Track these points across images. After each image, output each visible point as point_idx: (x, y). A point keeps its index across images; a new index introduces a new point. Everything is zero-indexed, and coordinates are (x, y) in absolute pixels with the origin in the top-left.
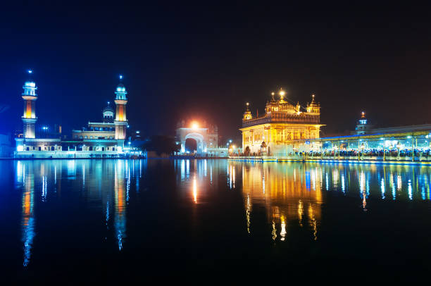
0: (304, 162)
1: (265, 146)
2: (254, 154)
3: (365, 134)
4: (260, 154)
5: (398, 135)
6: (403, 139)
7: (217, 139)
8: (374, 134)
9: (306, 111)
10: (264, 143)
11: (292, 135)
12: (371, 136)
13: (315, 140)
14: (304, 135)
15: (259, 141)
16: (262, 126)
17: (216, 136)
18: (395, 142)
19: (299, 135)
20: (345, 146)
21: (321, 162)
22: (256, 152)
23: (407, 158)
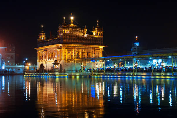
0: (90, 77)
1: (58, 64)
2: (46, 71)
3: (138, 54)
4: (53, 70)
5: (162, 55)
6: (165, 59)
7: (14, 57)
8: (144, 54)
9: (92, 34)
10: (56, 61)
11: (80, 54)
12: (143, 56)
13: (99, 59)
14: (90, 54)
15: (52, 60)
16: (55, 46)
17: (13, 54)
18: (160, 61)
19: (86, 54)
20: (123, 64)
21: (104, 77)
22: (50, 68)
23: (168, 74)
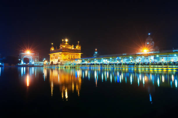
0: (75, 67)
1: (60, 61)
2: (54, 65)
3: (97, 57)
4: (57, 64)
5: (107, 58)
6: (109, 59)
7: (38, 58)
8: (100, 57)
9: (76, 48)
10: (59, 60)
11: (70, 57)
12: (99, 58)
13: (79, 59)
14: (75, 57)
15: (57, 59)
16: (58, 53)
17: (38, 57)
18: (107, 60)
19: (73, 57)
20: (90, 62)
21: (81, 68)
22: (56, 63)
23: (110, 66)
